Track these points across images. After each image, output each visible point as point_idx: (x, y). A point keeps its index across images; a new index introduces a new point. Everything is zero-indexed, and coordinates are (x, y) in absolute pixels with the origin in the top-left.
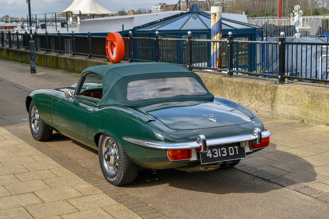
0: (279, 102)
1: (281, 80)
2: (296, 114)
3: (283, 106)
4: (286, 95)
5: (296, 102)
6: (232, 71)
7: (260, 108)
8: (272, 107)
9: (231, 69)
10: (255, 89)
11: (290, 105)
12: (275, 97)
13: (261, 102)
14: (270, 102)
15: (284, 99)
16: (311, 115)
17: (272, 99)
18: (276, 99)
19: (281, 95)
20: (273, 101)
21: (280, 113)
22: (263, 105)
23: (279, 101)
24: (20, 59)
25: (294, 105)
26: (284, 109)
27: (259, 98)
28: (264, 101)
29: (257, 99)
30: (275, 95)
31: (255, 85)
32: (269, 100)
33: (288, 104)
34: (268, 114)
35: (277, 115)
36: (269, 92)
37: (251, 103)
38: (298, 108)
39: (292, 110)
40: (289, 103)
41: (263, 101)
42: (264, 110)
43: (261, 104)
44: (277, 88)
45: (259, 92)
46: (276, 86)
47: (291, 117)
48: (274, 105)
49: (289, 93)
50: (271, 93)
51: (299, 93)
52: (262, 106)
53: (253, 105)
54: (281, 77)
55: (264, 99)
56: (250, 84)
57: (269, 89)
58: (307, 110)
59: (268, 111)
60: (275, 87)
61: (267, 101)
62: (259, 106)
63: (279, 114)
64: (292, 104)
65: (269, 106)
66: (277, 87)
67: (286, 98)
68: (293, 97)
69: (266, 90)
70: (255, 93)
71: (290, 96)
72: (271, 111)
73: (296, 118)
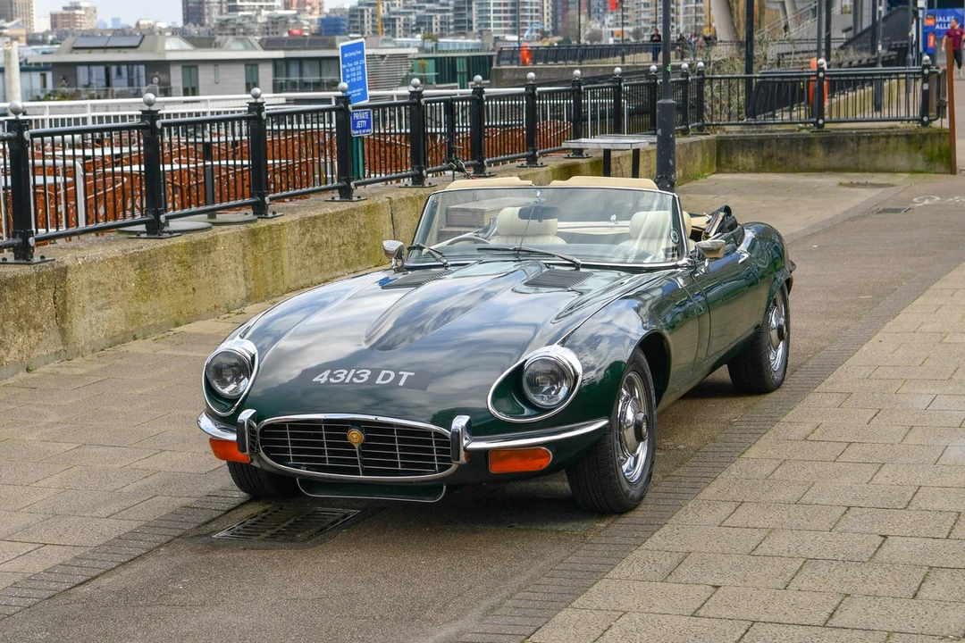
0: (76, 311)
3: (87, 320)
4: (91, 285)
5: (112, 293)
7: (37, 353)
8: (63, 332)
11: (102, 308)
12: (65, 302)
13: (32, 332)
14: (56, 321)
15: (87, 297)
16: (146, 314)
17: (58, 309)
18: (68, 305)
19: (80, 287)
20: (61, 315)
21: (83, 343)
22: (39, 339)
23: (76, 308)
25: (109, 304)
26: (91, 326)
27: (26, 321)
28: (41, 326)
29: (21, 329)
30: (66, 295)
32: (52, 318)
33: (97, 309)
34: (57, 362)
35: (79, 353)
36: (49, 293)
37: (7, 348)
38: (119, 311)
39: (107, 320)
40: (100, 303)
41: (37, 327)
42: (45, 353)
43: (33, 340)
45: (22, 302)
46: (62, 265)
47: (109, 342)
48: (67, 325)
49: (95, 274)
50: (55, 294)
51: (116, 267)
52: (37, 344)
53: (14, 351)
55: (38, 320)
57: (47, 282)
58: (137, 306)
59: (56, 352)
60: (60, 269)
61: (48, 323)
62: (31, 348)
63: (83, 348)
64: (106, 304)
65: (55, 335)
66: (67, 267)
67: (90, 293)
68: (104, 284)
69: (41, 287)
70: (12, 312)
71: (99, 283)
72: (61, 347)
73: (121, 338)
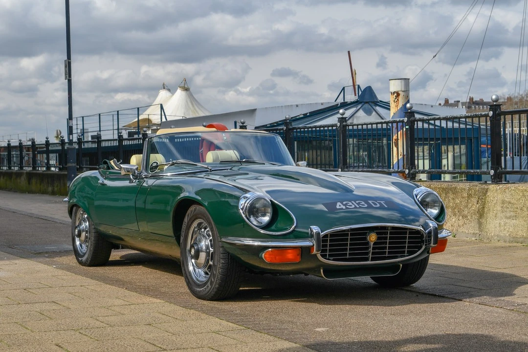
0: (491, 215)
1: (494, 179)
2: (520, 233)
3: (498, 222)
4: (503, 202)
5: (519, 211)
6: (414, 172)
7: (460, 230)
8: (480, 224)
9: (412, 169)
10: (451, 196)
11: (509, 218)
12: (484, 207)
13: (461, 218)
14: (476, 217)
15: (499, 208)
17: (479, 210)
18: (486, 210)
19: (495, 202)
20: (481, 214)
21: (493, 234)
22: (464, 223)
23: (491, 213)
24: (50, 189)
25: (516, 217)
26: (500, 226)
27: (458, 211)
28: (467, 217)
29: (455, 215)
30: (484, 204)
31: (451, 189)
32: (475, 214)
33: (506, 218)
34: (474, 239)
35: (488, 238)
36: (474, 200)
38: (523, 223)
39: (513, 226)
40: (508, 215)
41: (465, 217)
42: (467, 232)
43: (461, 222)
44: (487, 190)
45: (458, 201)
46: (486, 187)
47: (512, 239)
48: (483, 221)
49: (507, 197)
50: (478, 201)
52: (463, 225)
53: (448, 224)
54: (495, 172)
55: (466, 213)
56: (443, 189)
57: (474, 194)
59: (474, 233)
60: (484, 189)
61: (472, 216)
62: (459, 226)
63: (492, 237)
64: (514, 216)
65: (474, 224)
66: (488, 188)
67: (502, 207)
68: (514, 204)
69: (470, 196)
71: (510, 203)
72: (478, 232)
73: (521, 240)
